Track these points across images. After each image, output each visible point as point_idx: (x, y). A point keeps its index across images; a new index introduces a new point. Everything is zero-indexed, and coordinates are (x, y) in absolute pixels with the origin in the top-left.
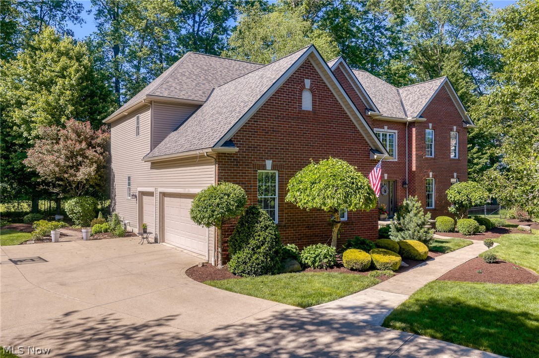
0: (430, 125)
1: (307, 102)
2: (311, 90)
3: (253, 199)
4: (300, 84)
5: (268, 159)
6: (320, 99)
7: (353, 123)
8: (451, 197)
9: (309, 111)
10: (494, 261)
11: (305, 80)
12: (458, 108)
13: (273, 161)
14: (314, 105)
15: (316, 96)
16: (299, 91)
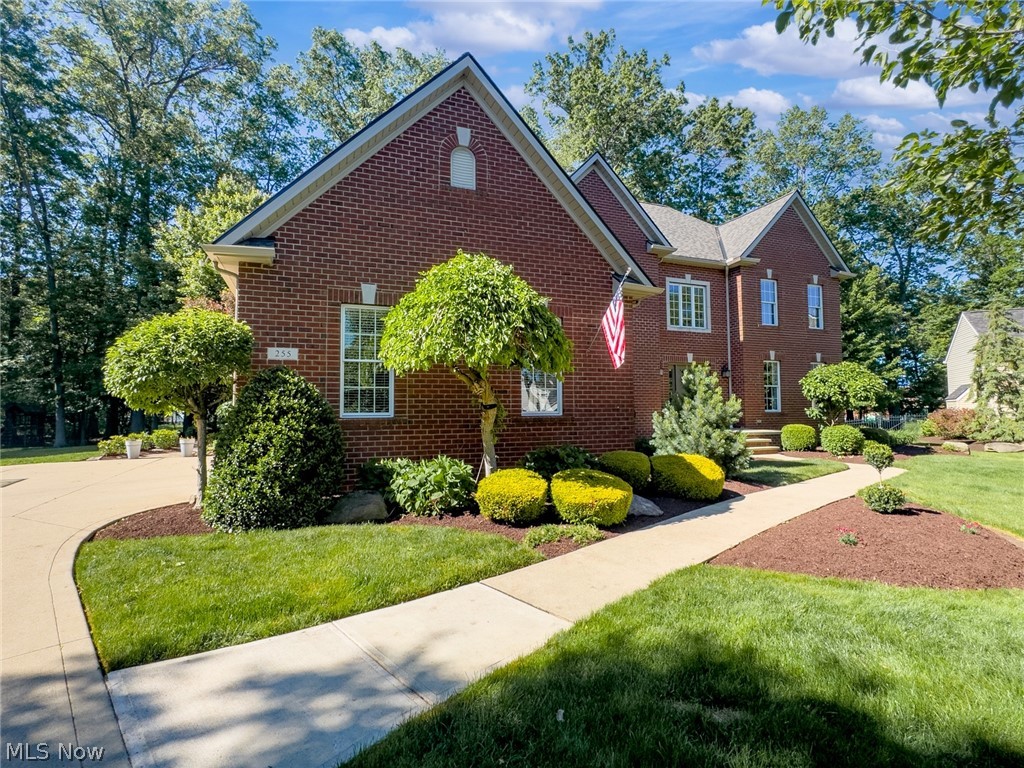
0: (769, 272)
1: (463, 172)
2: (473, 148)
3: (329, 363)
4: (446, 135)
5: (366, 281)
6: (493, 168)
7: (572, 221)
8: (809, 391)
9: (468, 191)
10: (898, 507)
11: (458, 128)
12: (819, 245)
13: (378, 286)
14: (480, 180)
15: (484, 162)
16: (442, 149)
